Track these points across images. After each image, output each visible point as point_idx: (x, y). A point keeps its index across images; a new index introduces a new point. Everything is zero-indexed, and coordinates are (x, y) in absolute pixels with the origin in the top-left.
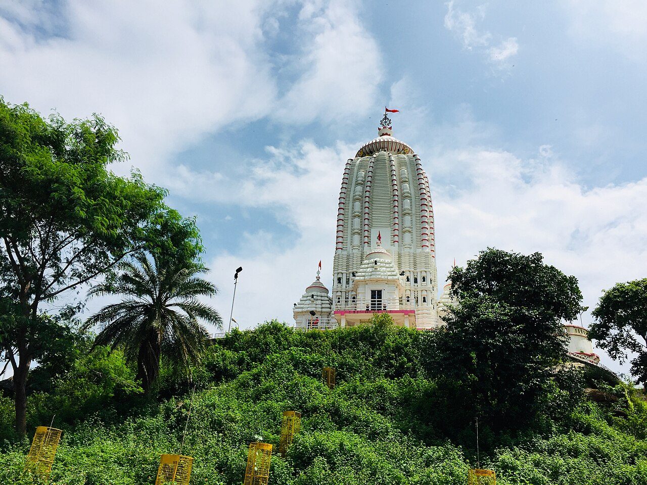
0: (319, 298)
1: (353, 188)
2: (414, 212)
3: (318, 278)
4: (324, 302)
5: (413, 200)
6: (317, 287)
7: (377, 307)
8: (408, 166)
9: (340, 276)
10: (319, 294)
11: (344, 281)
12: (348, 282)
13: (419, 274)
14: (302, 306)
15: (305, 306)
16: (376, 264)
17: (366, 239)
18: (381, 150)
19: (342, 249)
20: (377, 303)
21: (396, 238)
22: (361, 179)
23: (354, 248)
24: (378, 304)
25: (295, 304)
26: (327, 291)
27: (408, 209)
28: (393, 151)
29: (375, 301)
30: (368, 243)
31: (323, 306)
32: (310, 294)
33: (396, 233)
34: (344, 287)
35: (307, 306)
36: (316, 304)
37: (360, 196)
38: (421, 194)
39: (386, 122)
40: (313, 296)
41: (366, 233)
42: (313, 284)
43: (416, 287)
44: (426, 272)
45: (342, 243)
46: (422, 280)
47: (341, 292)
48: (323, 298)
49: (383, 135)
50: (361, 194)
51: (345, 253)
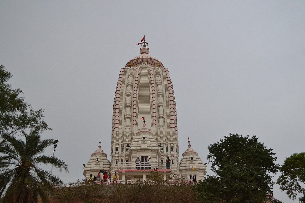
0: (102, 160)
1: (125, 88)
2: (165, 105)
3: (100, 147)
4: (105, 163)
5: (165, 97)
6: (100, 153)
7: (145, 167)
8: (161, 76)
9: (117, 146)
10: (101, 158)
11: (120, 149)
12: (122, 150)
13: (169, 145)
14: (90, 166)
15: (92, 166)
16: (144, 139)
17: (135, 122)
18: (143, 63)
19: (118, 128)
20: (144, 164)
21: (154, 122)
22: (131, 82)
23: (126, 127)
24: (146, 165)
25: (84, 165)
26: (106, 156)
27: (162, 103)
28: (150, 64)
29: (143, 163)
30: (136, 125)
31: (105, 166)
32: (96, 158)
33: (154, 118)
34: (120, 153)
35: (94, 166)
36: (100, 165)
37: (130, 93)
38: (170, 94)
39: (144, 45)
40: (97, 160)
41: (135, 118)
42: (97, 151)
43: (167, 154)
44: (173, 144)
45: (118, 124)
46: (171, 150)
47: (118, 157)
48: (104, 161)
49: (143, 53)
50: (131, 92)
51: (120, 131)
